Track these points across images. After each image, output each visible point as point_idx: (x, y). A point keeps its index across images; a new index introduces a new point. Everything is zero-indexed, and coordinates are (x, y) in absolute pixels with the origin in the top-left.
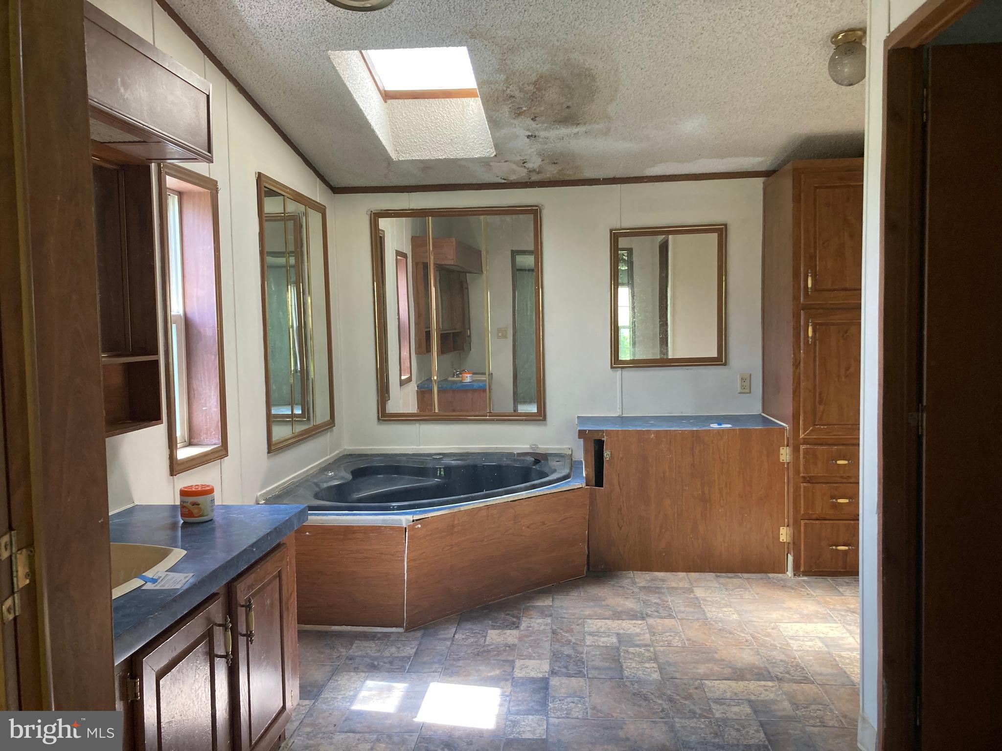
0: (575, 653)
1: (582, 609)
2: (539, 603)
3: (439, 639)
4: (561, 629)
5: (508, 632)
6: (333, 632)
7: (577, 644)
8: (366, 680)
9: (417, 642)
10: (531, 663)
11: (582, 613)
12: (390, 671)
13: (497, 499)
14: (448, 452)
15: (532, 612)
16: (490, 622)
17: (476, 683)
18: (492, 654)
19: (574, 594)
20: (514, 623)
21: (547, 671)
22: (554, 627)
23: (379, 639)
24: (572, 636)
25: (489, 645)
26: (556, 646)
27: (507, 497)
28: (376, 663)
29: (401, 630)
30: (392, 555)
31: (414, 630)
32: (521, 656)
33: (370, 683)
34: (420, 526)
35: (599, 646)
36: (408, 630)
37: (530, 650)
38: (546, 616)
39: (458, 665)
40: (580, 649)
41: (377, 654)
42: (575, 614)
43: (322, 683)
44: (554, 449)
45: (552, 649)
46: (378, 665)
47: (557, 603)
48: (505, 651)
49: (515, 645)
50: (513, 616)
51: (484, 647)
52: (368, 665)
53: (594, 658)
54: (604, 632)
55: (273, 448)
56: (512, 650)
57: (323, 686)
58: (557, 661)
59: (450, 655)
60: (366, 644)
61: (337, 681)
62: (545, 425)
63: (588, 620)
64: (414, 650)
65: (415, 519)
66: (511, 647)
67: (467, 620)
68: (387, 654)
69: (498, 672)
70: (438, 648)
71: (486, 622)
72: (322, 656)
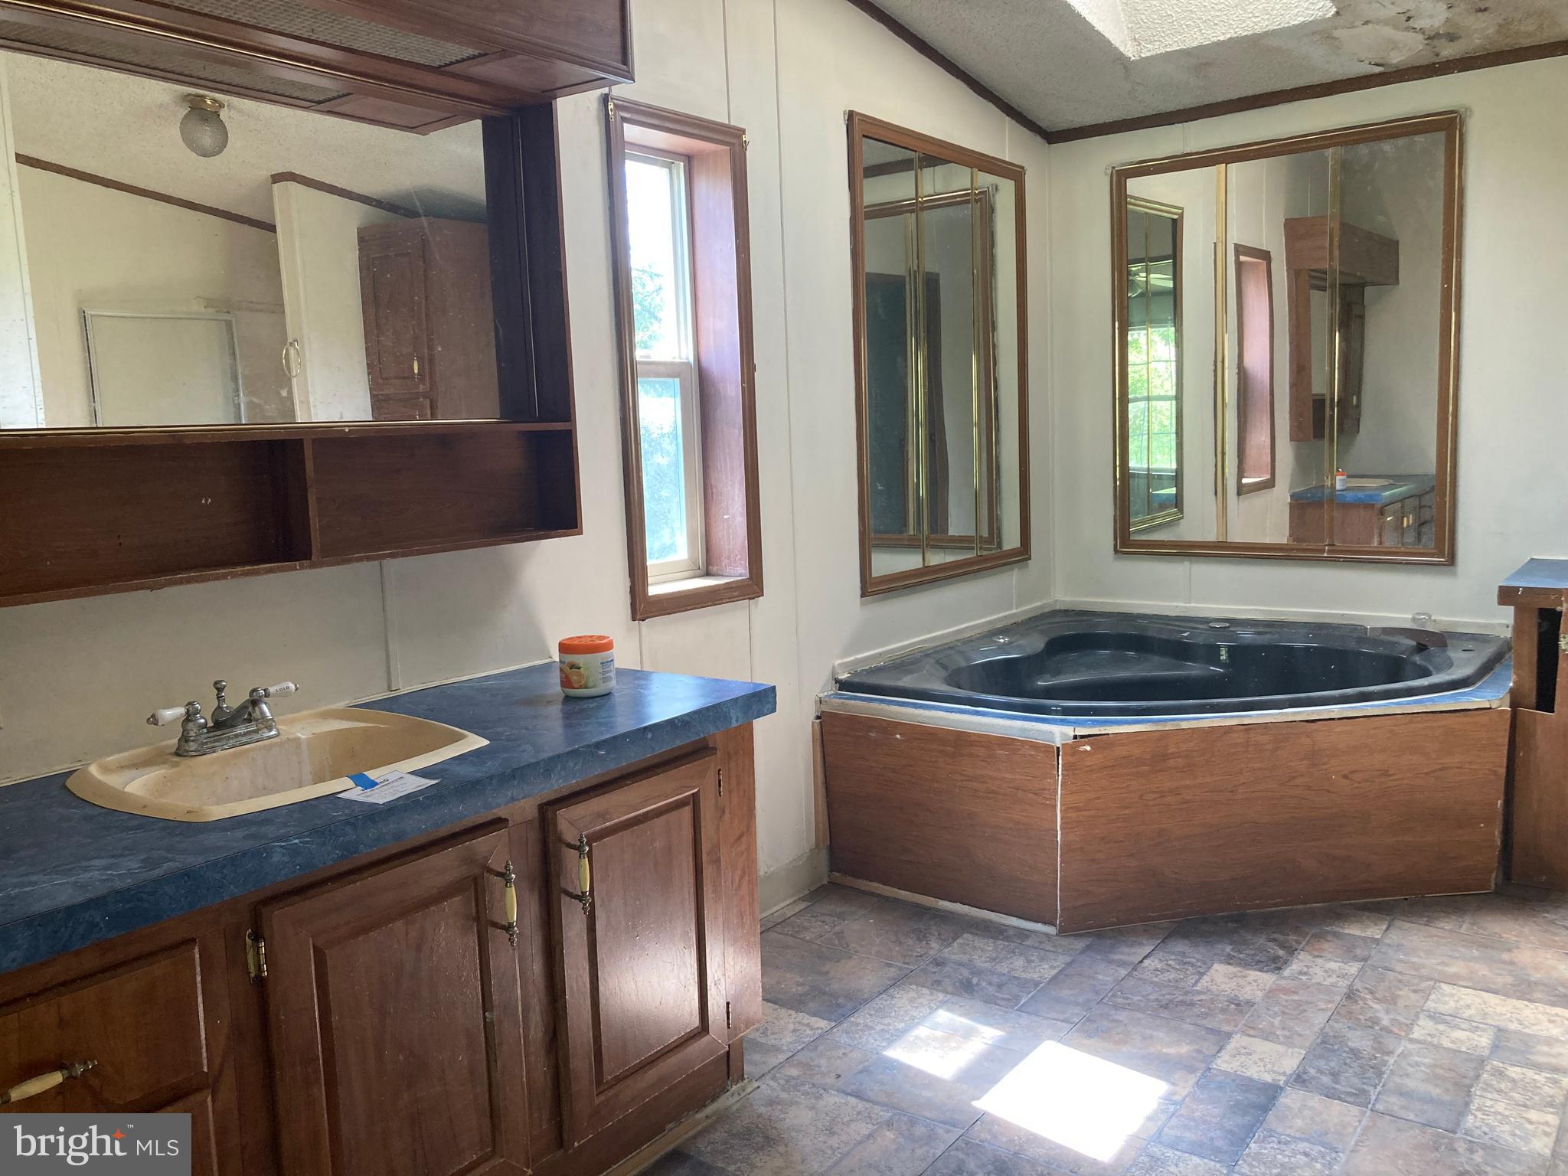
0: (1373, 1048)
1: (1445, 959)
2: (1353, 930)
3: (1111, 962)
4: (1372, 993)
5: (1253, 974)
6: (938, 910)
7: (1391, 1032)
8: (940, 1007)
9: (1068, 959)
10: (1261, 1047)
11: (1439, 967)
12: (990, 1000)
13: (1268, 714)
14: (1243, 617)
15: (1326, 945)
16: (1228, 949)
17: (1128, 1062)
18: (1196, 1010)
19: (1446, 925)
20: (1276, 959)
21: (1288, 1072)
22: (1358, 985)
23: (1007, 938)
24: (1388, 1013)
25: (1199, 993)
26: (1337, 1026)
27: (1295, 713)
28: (975, 981)
29: (1051, 930)
30: (1035, 794)
31: (1075, 935)
32: (1251, 1030)
33: (943, 1016)
34: (1088, 748)
35: (1438, 1047)
36: (1063, 932)
37: (1277, 1022)
38: (1356, 959)
39: (1115, 1017)
40: (1389, 1042)
41: (987, 965)
42: (1424, 967)
43: (866, 996)
44: (1465, 624)
45: (1327, 1029)
46: (977, 985)
47: (1394, 936)
48: (1223, 1011)
49: (1250, 1004)
50: (1282, 947)
51: (1186, 993)
52: (961, 982)
53: (1410, 1070)
54: (1470, 1020)
55: (872, 587)
56: (1241, 1012)
57: (866, 1001)
58: (1321, 1057)
59: (1113, 996)
60: (979, 942)
61: (893, 997)
62: (1454, 574)
63: (1442, 985)
64: (1054, 972)
65: (1078, 733)
66: (1240, 1005)
67: (1185, 936)
68: (1003, 968)
69: (1184, 1049)
70: (1100, 977)
71: (1219, 946)
72: (897, 948)
